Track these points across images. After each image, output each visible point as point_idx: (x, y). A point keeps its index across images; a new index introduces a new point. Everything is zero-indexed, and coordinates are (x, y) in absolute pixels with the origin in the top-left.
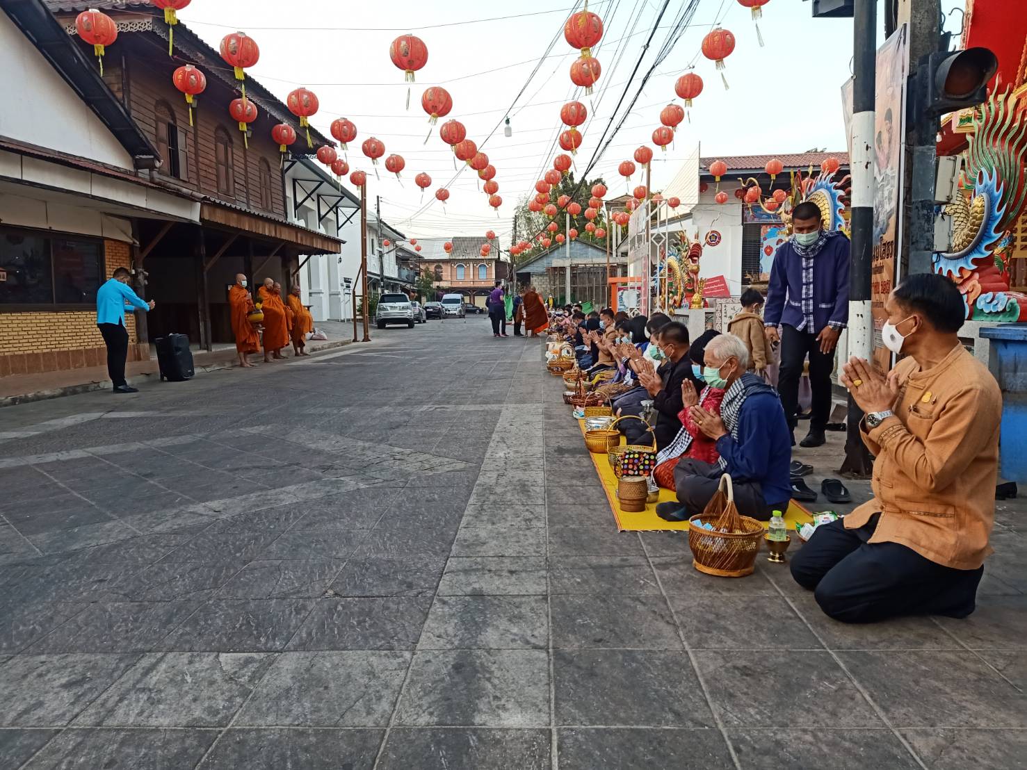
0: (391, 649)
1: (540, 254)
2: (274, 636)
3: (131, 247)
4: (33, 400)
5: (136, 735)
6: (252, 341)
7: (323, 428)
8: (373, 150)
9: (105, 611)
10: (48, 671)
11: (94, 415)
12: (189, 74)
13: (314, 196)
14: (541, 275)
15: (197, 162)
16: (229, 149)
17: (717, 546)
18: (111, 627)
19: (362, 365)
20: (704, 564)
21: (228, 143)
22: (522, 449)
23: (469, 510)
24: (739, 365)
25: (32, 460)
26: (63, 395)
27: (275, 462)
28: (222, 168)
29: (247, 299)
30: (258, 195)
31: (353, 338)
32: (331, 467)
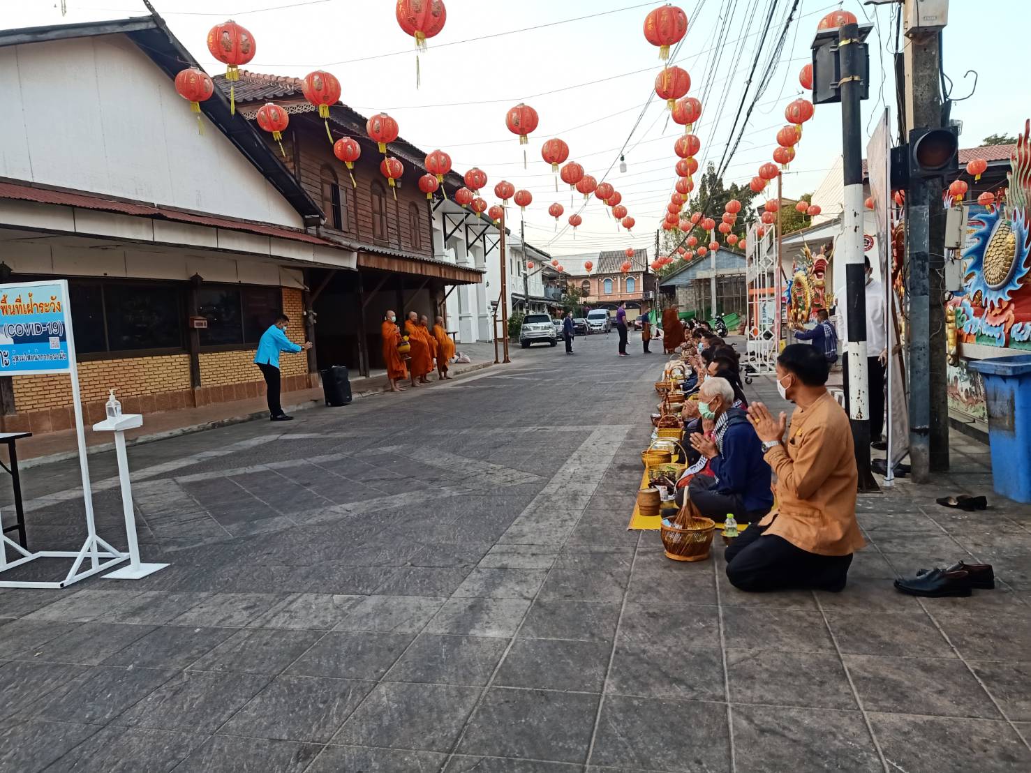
0: (435, 596)
1: (686, 266)
2: (367, 587)
3: (303, 292)
4: (228, 424)
5: (281, 632)
6: (401, 369)
7: (442, 448)
8: (504, 192)
9: (269, 571)
10: (236, 601)
11: (273, 437)
12: (347, 145)
13: (462, 227)
14: (687, 287)
15: (356, 213)
16: (383, 199)
17: (676, 539)
18: (273, 579)
19: (493, 388)
20: (670, 552)
21: (383, 195)
22: (591, 466)
23: (525, 512)
24: (723, 402)
25: (227, 473)
26: (251, 419)
27: (398, 475)
28: (377, 217)
29: (396, 332)
30: (409, 236)
31: (495, 360)
32: (437, 480)
